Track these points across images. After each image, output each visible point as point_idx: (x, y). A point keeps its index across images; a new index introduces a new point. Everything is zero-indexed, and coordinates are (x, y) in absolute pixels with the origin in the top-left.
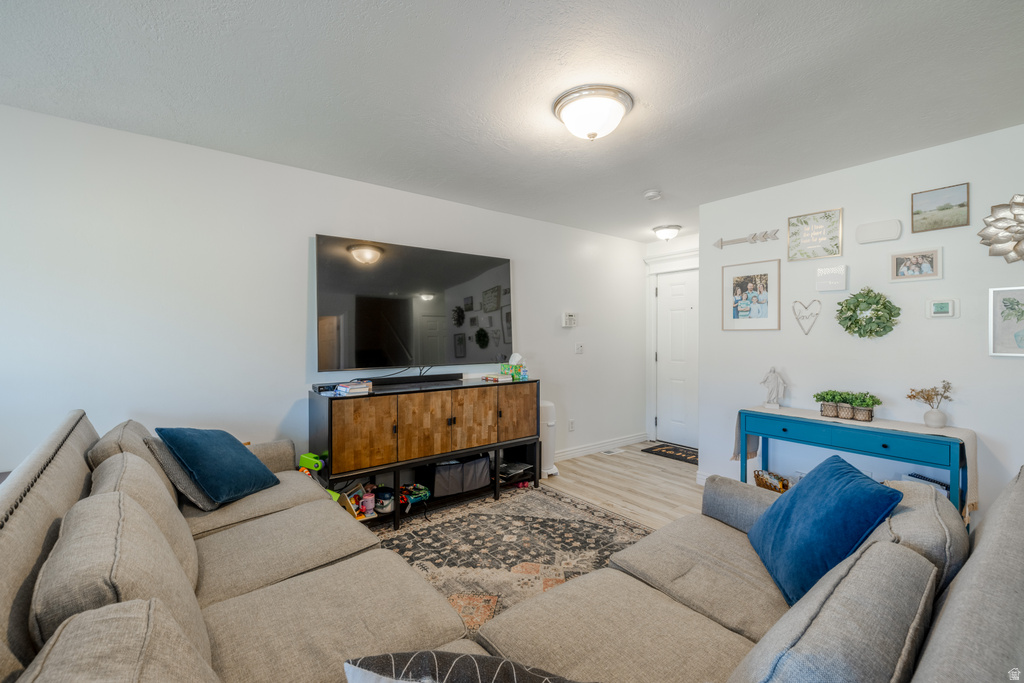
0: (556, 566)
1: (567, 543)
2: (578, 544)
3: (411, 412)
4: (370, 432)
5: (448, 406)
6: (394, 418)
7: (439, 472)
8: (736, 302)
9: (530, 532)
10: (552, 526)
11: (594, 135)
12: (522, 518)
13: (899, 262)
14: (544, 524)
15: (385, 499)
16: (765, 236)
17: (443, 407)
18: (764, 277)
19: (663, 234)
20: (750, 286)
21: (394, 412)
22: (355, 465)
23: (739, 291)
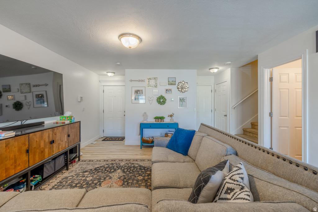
0: (113, 178)
1: (109, 171)
2: (113, 170)
3: (35, 141)
4: (15, 156)
5: (51, 136)
6: (27, 146)
7: (45, 166)
8: (135, 96)
9: (94, 174)
10: (100, 169)
11: (131, 47)
12: (86, 171)
13: (167, 90)
14: (95, 169)
15: (21, 188)
16: (142, 81)
17: (49, 137)
18: (142, 90)
19: (110, 74)
20: (139, 92)
21: (27, 143)
22: (6, 176)
23: (136, 93)
